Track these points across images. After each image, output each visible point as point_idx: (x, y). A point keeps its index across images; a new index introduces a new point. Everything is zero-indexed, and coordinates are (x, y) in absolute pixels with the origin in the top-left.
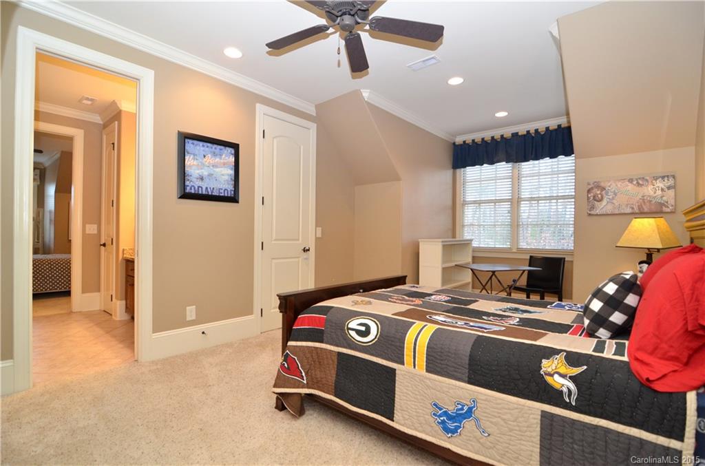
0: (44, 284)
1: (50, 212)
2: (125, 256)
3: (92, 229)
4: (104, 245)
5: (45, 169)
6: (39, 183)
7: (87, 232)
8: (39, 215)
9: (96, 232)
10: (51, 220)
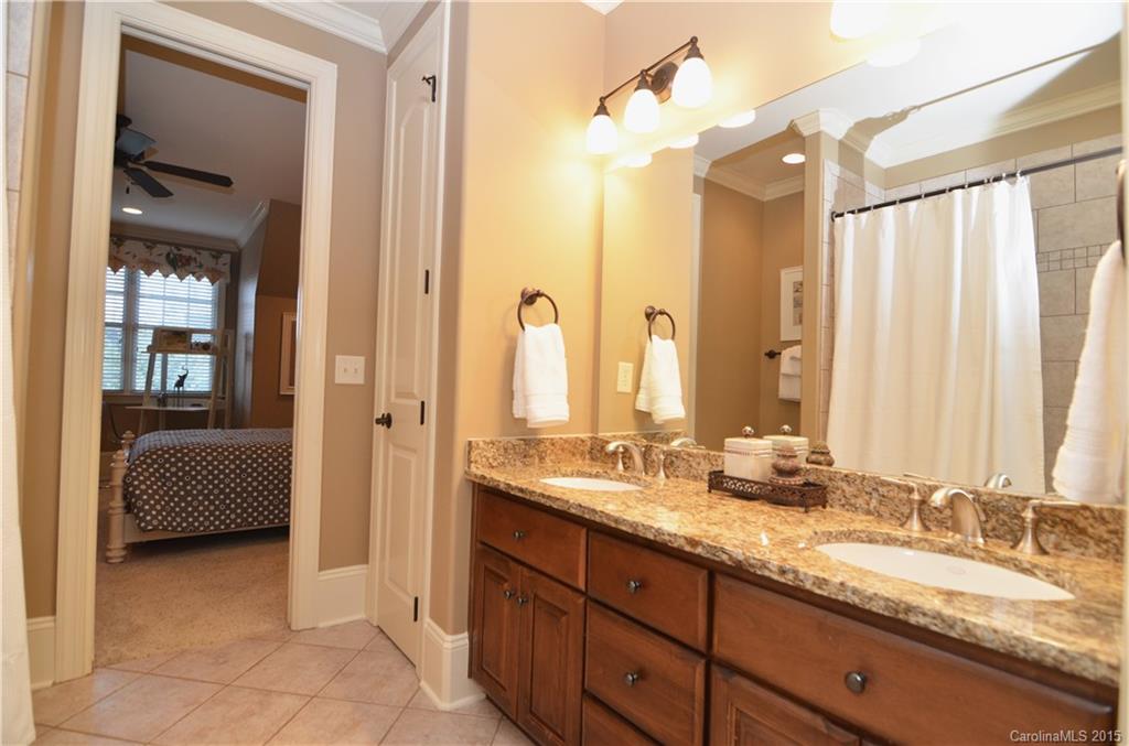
0: (222, 513)
1: (247, 336)
2: (473, 468)
3: (350, 370)
4: (387, 421)
5: (240, 251)
6: (228, 281)
7: (338, 380)
8: (226, 345)
9: (360, 380)
10: (247, 353)
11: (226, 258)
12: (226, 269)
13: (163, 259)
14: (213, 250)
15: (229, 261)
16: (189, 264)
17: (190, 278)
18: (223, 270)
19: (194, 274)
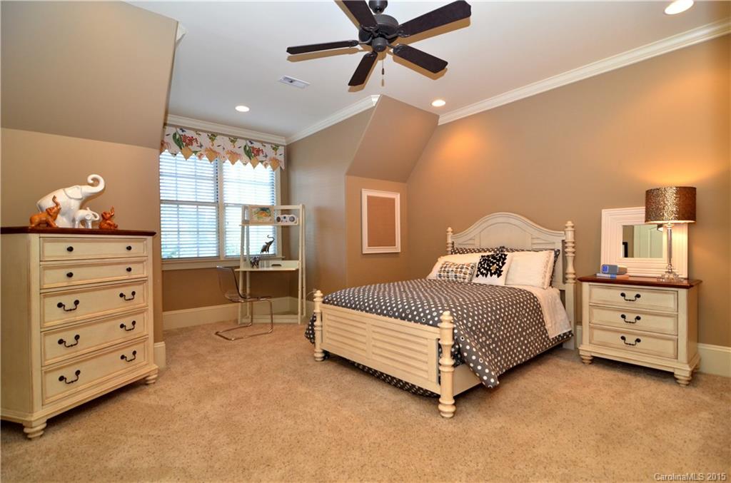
11: (281, 150)
12: (281, 158)
13: (241, 151)
14: (273, 144)
15: (283, 152)
16: (259, 155)
17: (260, 166)
18: (280, 159)
19: (262, 162)
